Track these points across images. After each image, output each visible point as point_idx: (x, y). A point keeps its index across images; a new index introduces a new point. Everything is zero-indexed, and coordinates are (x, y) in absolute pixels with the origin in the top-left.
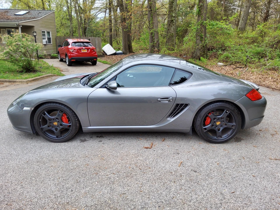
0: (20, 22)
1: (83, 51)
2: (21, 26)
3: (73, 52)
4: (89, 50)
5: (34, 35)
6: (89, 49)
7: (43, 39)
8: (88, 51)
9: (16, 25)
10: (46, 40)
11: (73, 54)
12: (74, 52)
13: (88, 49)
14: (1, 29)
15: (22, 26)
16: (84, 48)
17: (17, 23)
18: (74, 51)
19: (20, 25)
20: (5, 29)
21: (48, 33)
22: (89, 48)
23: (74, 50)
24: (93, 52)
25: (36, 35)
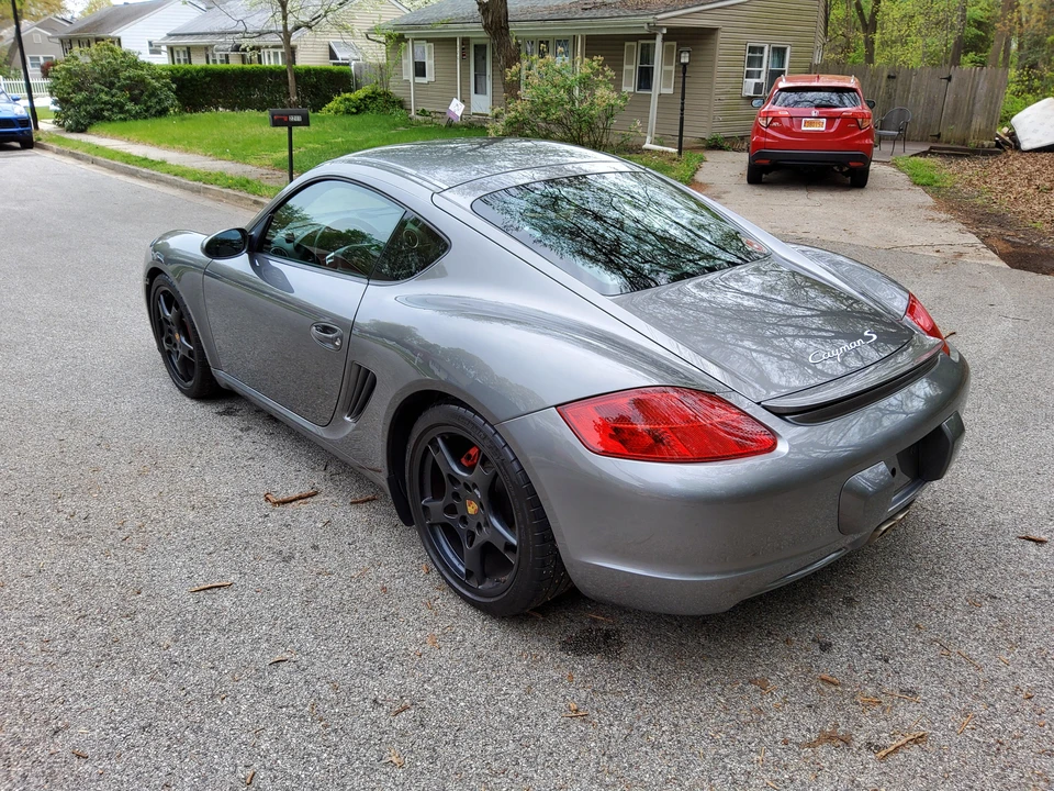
0: (659, 17)
1: (811, 124)
2: (665, 31)
3: (769, 131)
4: (838, 122)
5: (682, 61)
6: (835, 118)
7: (749, 75)
8: (829, 126)
9: (646, 26)
10: (762, 79)
11: (766, 135)
12: (773, 128)
13: (831, 119)
14: (627, 44)
15: (669, 29)
16: (815, 113)
17: (650, 19)
18: (774, 124)
19: (662, 27)
20: (635, 44)
21: (779, 53)
22: (839, 115)
23: (775, 119)
24: (854, 130)
25: (687, 60)
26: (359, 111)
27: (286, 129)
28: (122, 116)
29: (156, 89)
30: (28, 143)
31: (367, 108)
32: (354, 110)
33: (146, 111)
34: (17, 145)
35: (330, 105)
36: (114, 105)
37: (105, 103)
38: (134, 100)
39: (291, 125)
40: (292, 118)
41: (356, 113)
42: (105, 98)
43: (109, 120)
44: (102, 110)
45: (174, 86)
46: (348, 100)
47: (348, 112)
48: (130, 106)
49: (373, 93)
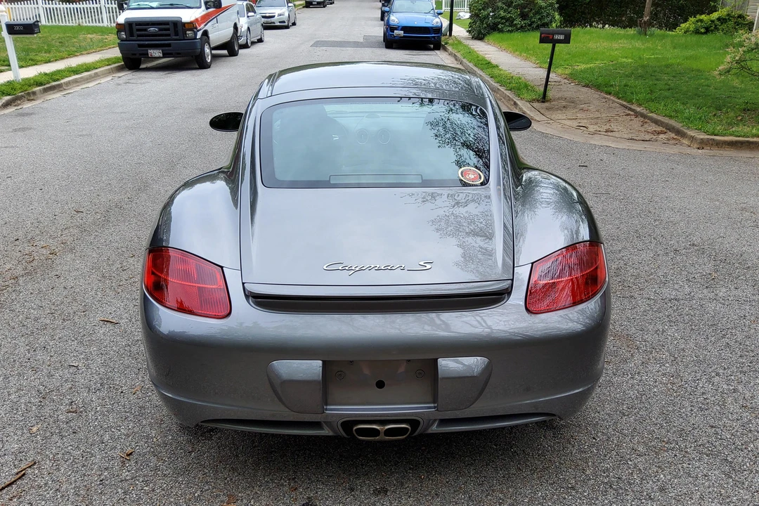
26: (708, 30)
27: (550, 45)
28: (510, 29)
29: (541, 8)
30: (438, 46)
31: (716, 28)
32: (703, 30)
33: (530, 25)
34: (432, 46)
35: (683, 25)
36: (507, 20)
37: (502, 18)
38: (524, 16)
39: (554, 42)
40: (556, 37)
41: (705, 33)
42: (503, 14)
43: (501, 31)
44: (499, 23)
45: (557, 6)
46: (701, 21)
47: (697, 32)
48: (518, 21)
49: (728, 15)
